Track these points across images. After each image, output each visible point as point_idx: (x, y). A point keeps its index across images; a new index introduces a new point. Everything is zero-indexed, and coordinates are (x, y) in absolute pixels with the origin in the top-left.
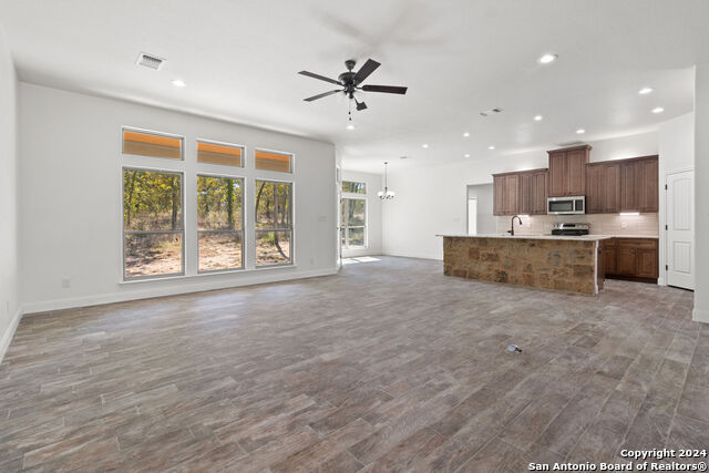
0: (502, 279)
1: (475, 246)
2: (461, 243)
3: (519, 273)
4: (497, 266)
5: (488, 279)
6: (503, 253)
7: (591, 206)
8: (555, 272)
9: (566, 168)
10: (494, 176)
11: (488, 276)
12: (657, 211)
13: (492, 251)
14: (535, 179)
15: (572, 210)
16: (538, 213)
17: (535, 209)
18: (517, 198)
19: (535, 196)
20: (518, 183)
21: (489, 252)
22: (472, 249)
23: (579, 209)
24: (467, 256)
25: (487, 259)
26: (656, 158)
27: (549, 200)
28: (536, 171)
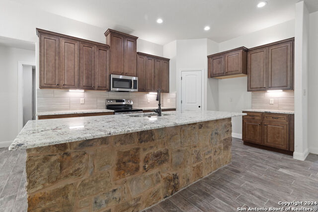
1: (128, 148)
4: (168, 170)
13: (160, 149)
14: (97, 53)
15: (130, 87)
16: (100, 89)
17: (97, 84)
18: (76, 69)
19: (97, 70)
20: (77, 52)
21: (155, 151)
22: (126, 153)
23: (135, 88)
24: (113, 173)
25: (152, 166)
26: (168, 60)
27: (112, 76)
28: (99, 45)
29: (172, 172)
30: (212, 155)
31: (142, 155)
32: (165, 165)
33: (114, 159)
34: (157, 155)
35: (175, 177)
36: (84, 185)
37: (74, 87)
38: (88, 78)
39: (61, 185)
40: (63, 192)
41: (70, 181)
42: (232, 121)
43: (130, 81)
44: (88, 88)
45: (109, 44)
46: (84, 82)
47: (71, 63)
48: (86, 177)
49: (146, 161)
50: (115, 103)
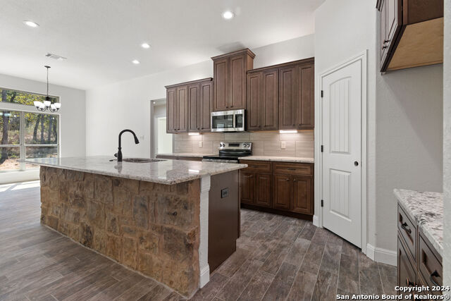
7: (250, 123)
9: (229, 77)
10: (168, 88)
12: (312, 128)
16: (204, 130)
17: (201, 126)
23: (240, 125)
27: (212, 114)
28: (202, 82)
43: (232, 117)
46: (191, 125)
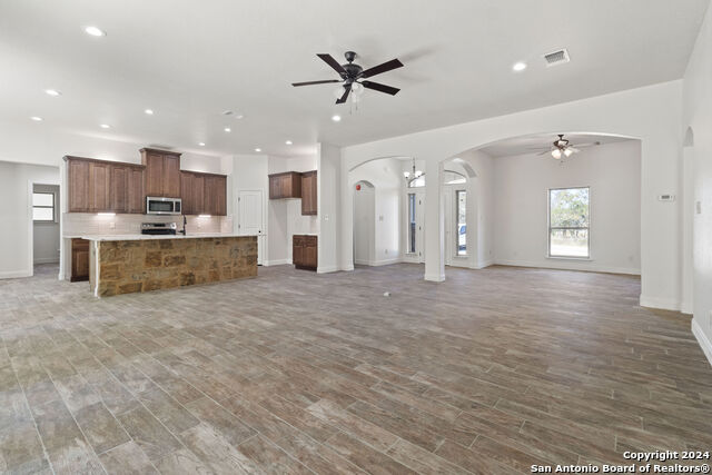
0: (189, 281)
1: (153, 250)
2: (134, 248)
3: (205, 272)
4: (184, 269)
5: (172, 285)
6: (189, 254)
7: (184, 209)
8: (235, 264)
9: (163, 169)
11: (174, 282)
13: (178, 254)
14: (130, 175)
15: (172, 210)
16: (133, 212)
17: (130, 208)
18: (107, 193)
19: (130, 192)
20: (107, 175)
21: (174, 255)
22: (152, 254)
23: (178, 210)
24: (143, 264)
25: (171, 264)
26: (225, 177)
27: (149, 199)
28: (133, 167)
29: (188, 271)
30: (231, 265)
31: (163, 257)
32: (182, 266)
33: (144, 255)
34: (176, 258)
35: (191, 275)
36: (126, 265)
37: (104, 210)
38: (119, 201)
39: (114, 263)
40: (116, 267)
41: (119, 262)
42: (259, 242)
43: (171, 203)
44: (121, 211)
45: (145, 164)
46: (116, 205)
47: (101, 186)
48: (127, 262)
49: (166, 260)
50: (154, 228)
